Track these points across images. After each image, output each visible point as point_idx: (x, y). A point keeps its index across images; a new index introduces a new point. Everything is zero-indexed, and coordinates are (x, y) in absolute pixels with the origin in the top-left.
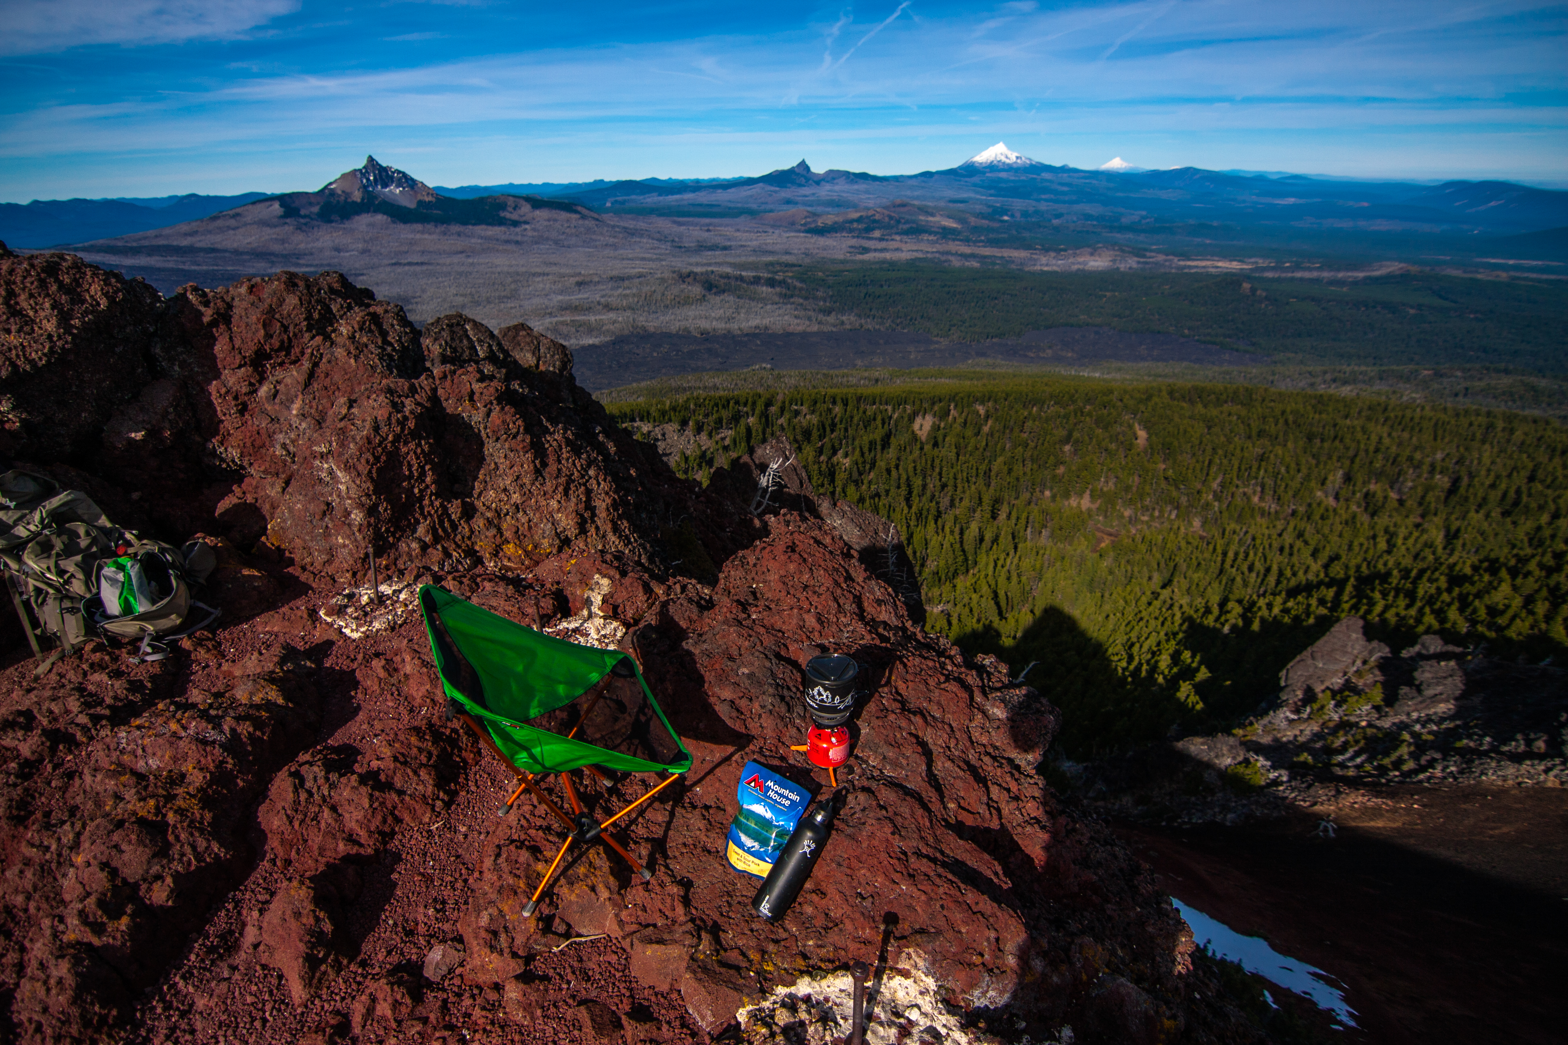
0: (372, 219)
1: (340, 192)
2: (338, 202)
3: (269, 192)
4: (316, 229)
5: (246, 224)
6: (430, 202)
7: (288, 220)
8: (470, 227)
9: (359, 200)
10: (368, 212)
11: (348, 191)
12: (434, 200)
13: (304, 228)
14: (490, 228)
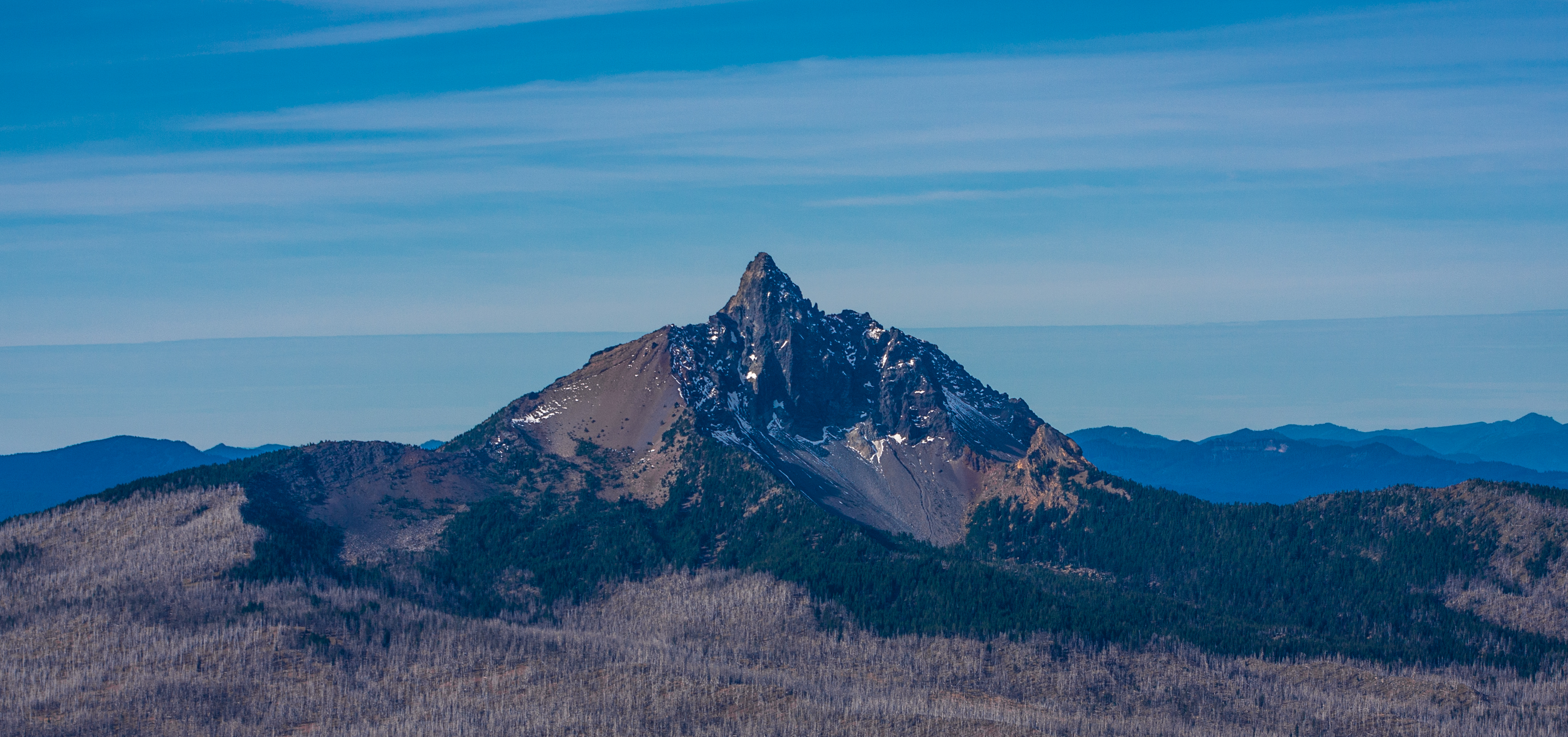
0: (709, 602)
1: (565, 449)
2: (549, 503)
3: (203, 443)
4: (401, 646)
5: (54, 606)
6: (1045, 515)
7: (267, 593)
8: (1258, 665)
9: (659, 496)
10: (696, 563)
11: (612, 443)
12: (1072, 502)
13: (341, 637)
14: (1374, 672)
